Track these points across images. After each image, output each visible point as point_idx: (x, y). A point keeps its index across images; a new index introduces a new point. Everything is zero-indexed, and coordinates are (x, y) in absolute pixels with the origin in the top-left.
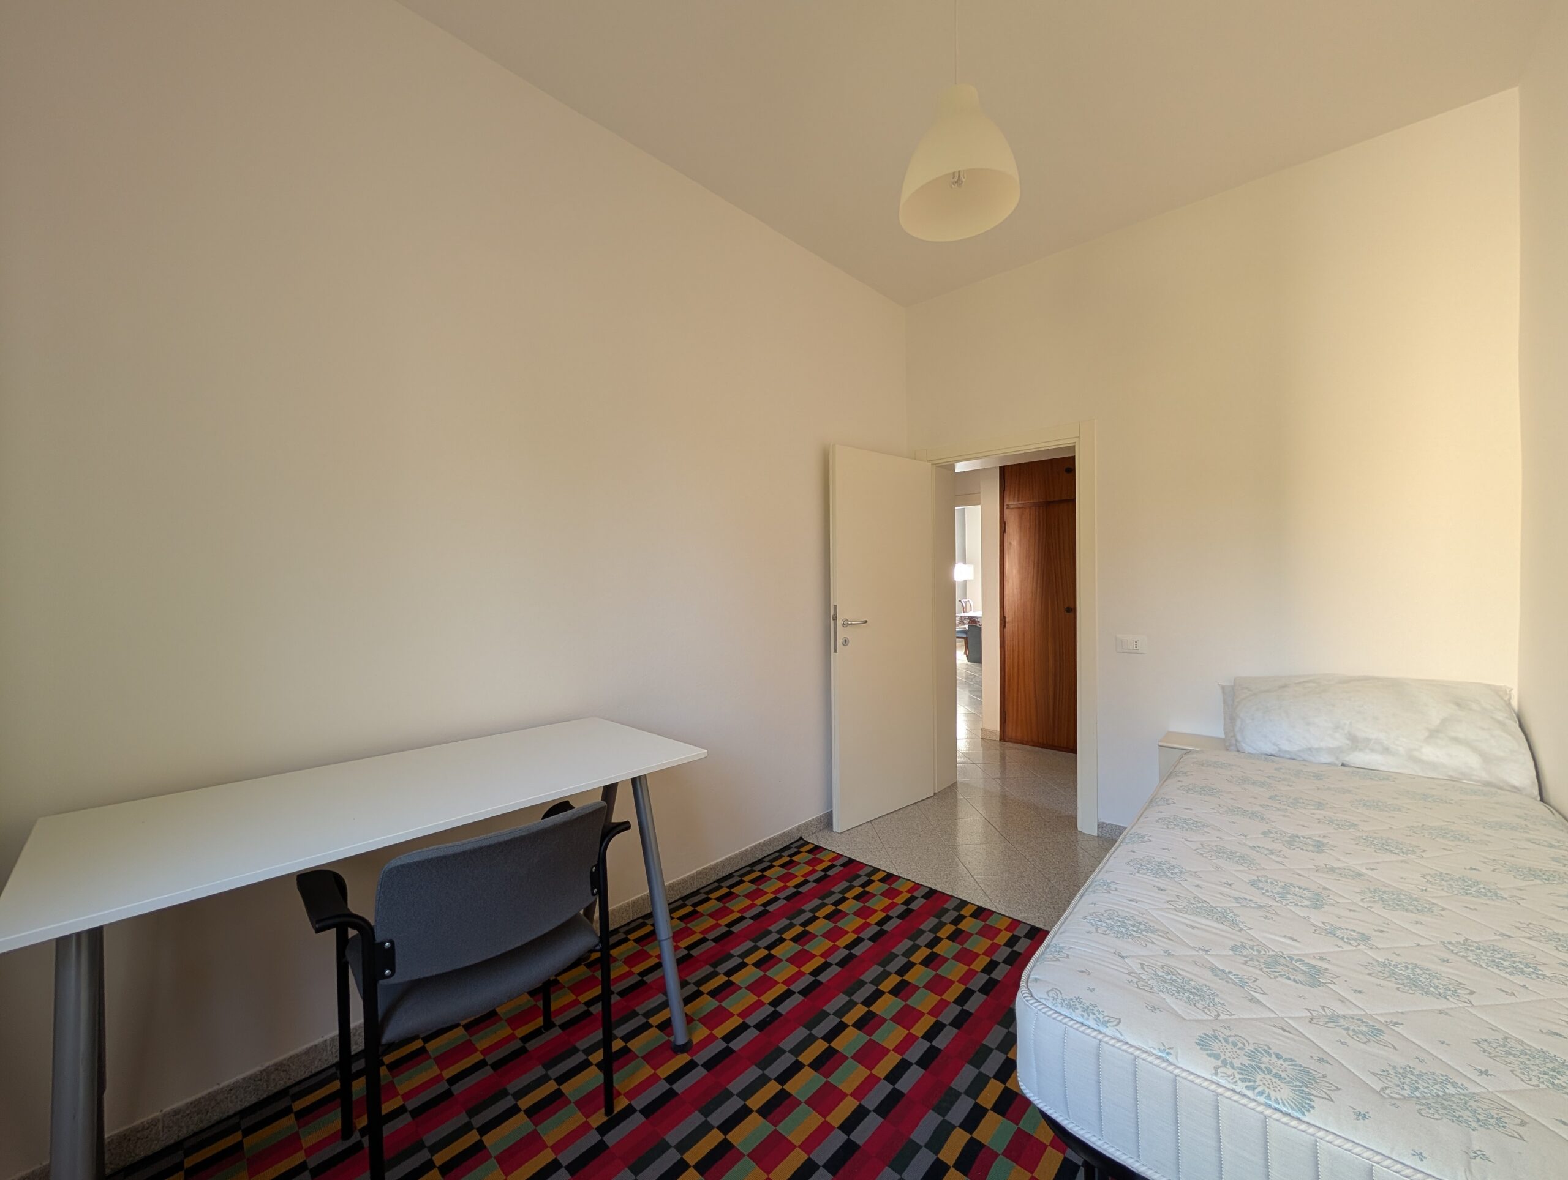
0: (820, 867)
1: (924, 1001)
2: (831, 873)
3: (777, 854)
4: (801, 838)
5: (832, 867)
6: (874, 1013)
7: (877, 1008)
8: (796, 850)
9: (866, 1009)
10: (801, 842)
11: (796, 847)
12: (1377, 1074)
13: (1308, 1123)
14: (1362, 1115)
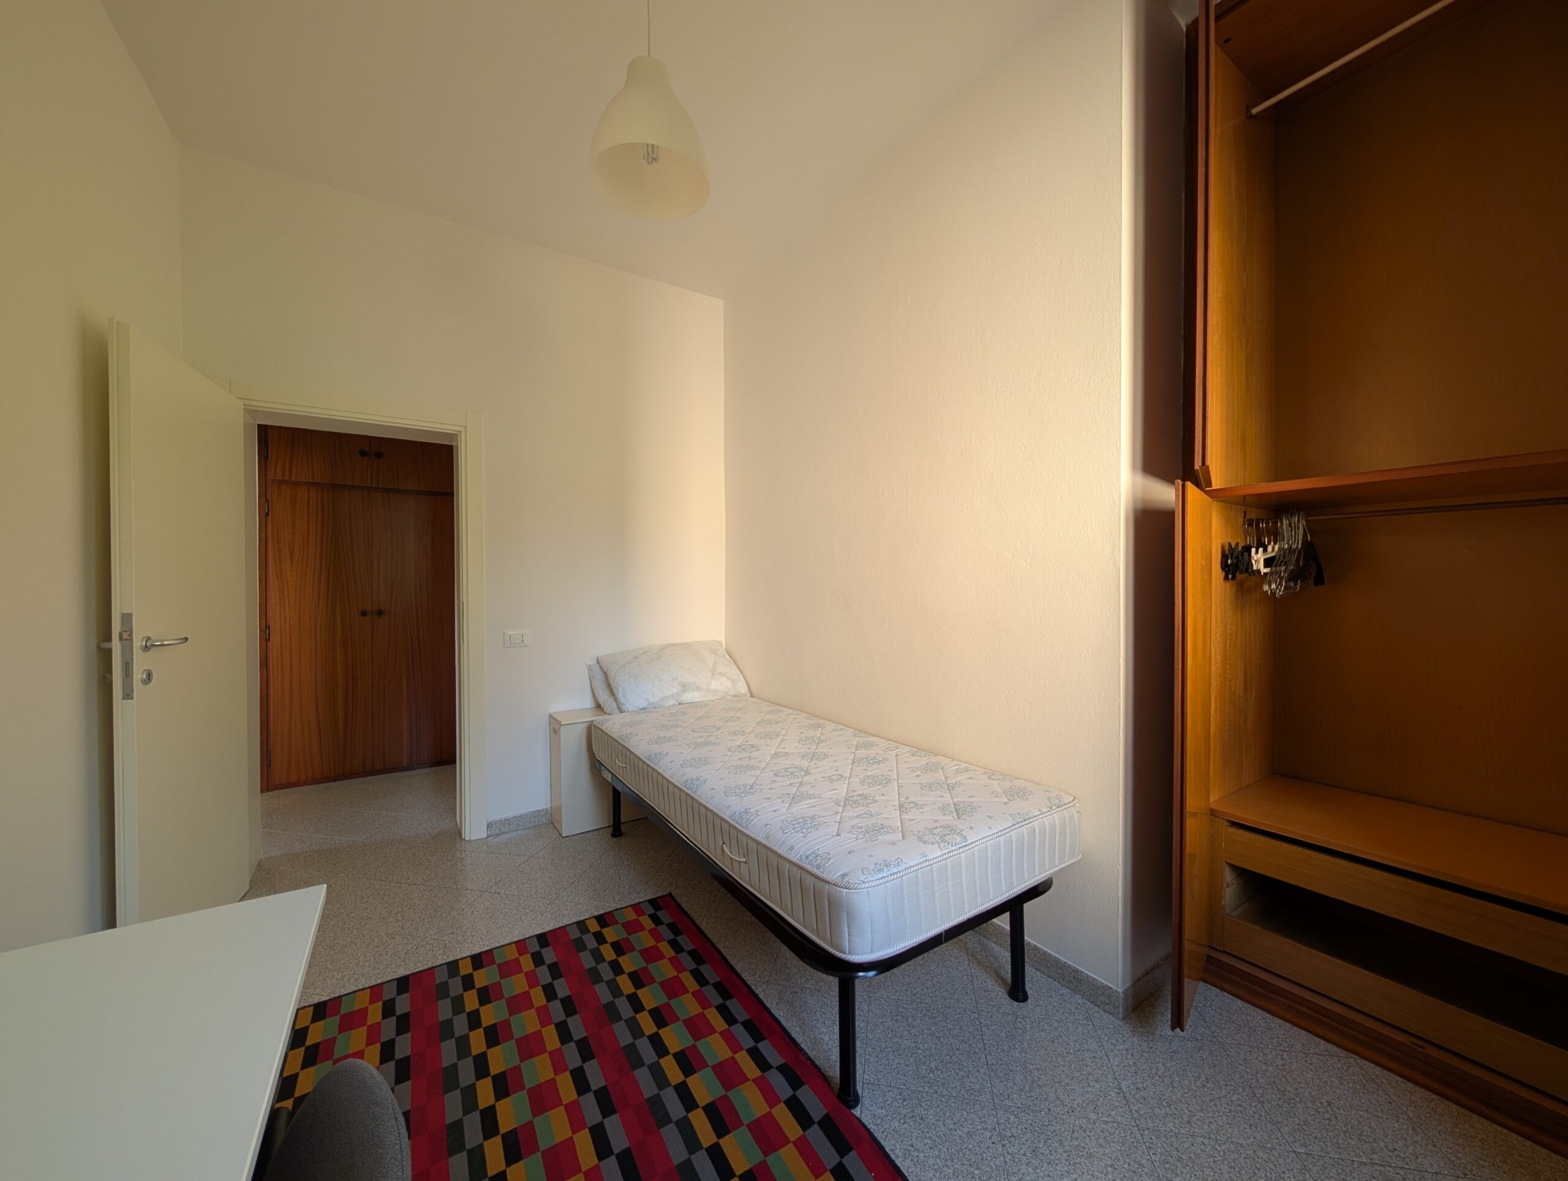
1: (538, 1070)
6: (511, 1131)
7: (506, 1124)
9: (499, 1138)
12: (944, 814)
13: (971, 844)
14: (971, 828)
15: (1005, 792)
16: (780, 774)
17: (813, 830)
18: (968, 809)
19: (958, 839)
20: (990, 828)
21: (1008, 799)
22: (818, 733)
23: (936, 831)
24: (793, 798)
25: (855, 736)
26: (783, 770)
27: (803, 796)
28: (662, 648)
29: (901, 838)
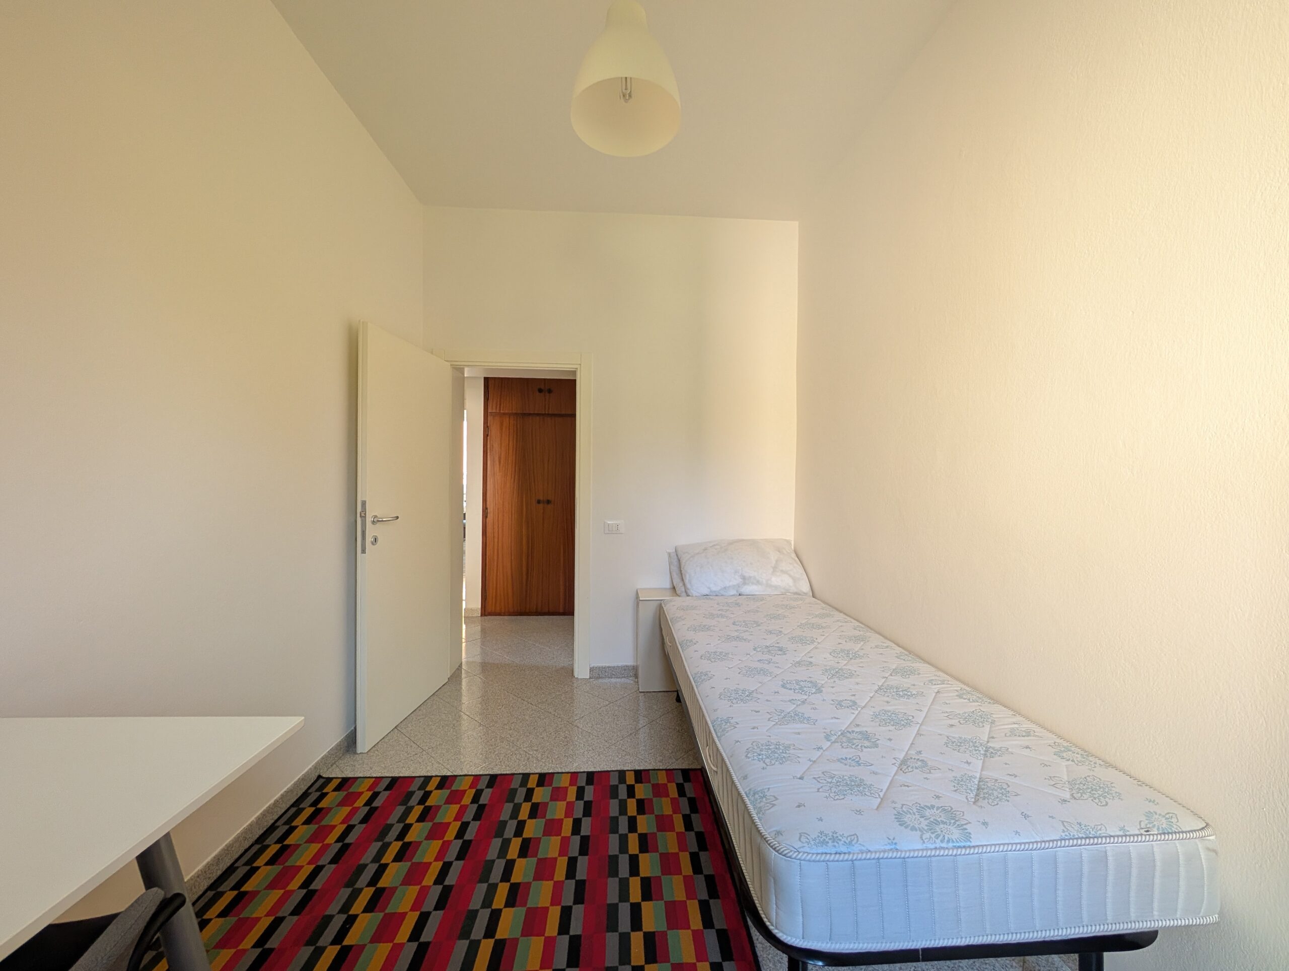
0: (360, 803)
1: (541, 894)
2: (377, 803)
3: (294, 810)
4: (320, 777)
5: (375, 795)
6: (502, 940)
7: (502, 931)
8: (318, 794)
9: (492, 942)
10: (321, 781)
11: (316, 791)
12: (955, 791)
13: (974, 847)
14: (985, 824)
15: (1072, 783)
16: (788, 686)
17: (777, 763)
18: (995, 793)
19: (956, 834)
20: (1017, 832)
21: (1072, 795)
22: (857, 647)
23: (928, 813)
24: (785, 716)
25: (898, 658)
26: (794, 682)
27: (797, 717)
28: (731, 543)
29: (876, 807)
